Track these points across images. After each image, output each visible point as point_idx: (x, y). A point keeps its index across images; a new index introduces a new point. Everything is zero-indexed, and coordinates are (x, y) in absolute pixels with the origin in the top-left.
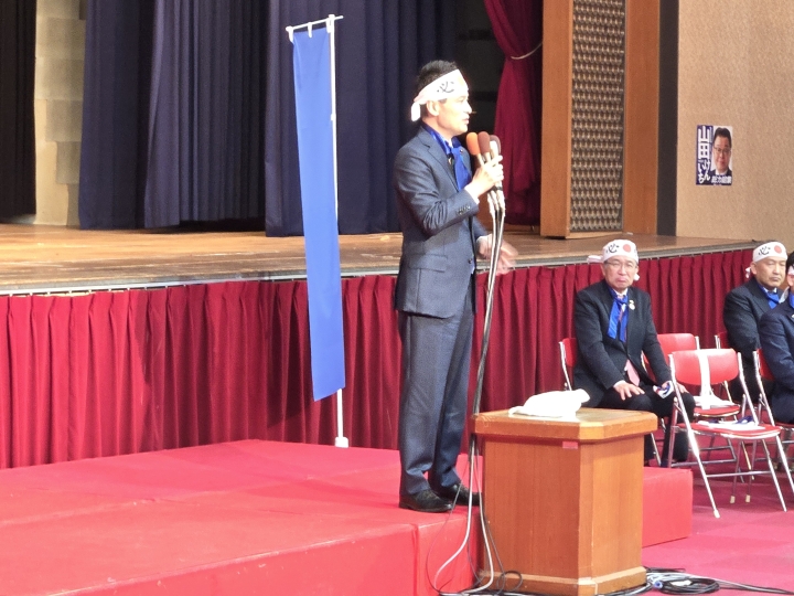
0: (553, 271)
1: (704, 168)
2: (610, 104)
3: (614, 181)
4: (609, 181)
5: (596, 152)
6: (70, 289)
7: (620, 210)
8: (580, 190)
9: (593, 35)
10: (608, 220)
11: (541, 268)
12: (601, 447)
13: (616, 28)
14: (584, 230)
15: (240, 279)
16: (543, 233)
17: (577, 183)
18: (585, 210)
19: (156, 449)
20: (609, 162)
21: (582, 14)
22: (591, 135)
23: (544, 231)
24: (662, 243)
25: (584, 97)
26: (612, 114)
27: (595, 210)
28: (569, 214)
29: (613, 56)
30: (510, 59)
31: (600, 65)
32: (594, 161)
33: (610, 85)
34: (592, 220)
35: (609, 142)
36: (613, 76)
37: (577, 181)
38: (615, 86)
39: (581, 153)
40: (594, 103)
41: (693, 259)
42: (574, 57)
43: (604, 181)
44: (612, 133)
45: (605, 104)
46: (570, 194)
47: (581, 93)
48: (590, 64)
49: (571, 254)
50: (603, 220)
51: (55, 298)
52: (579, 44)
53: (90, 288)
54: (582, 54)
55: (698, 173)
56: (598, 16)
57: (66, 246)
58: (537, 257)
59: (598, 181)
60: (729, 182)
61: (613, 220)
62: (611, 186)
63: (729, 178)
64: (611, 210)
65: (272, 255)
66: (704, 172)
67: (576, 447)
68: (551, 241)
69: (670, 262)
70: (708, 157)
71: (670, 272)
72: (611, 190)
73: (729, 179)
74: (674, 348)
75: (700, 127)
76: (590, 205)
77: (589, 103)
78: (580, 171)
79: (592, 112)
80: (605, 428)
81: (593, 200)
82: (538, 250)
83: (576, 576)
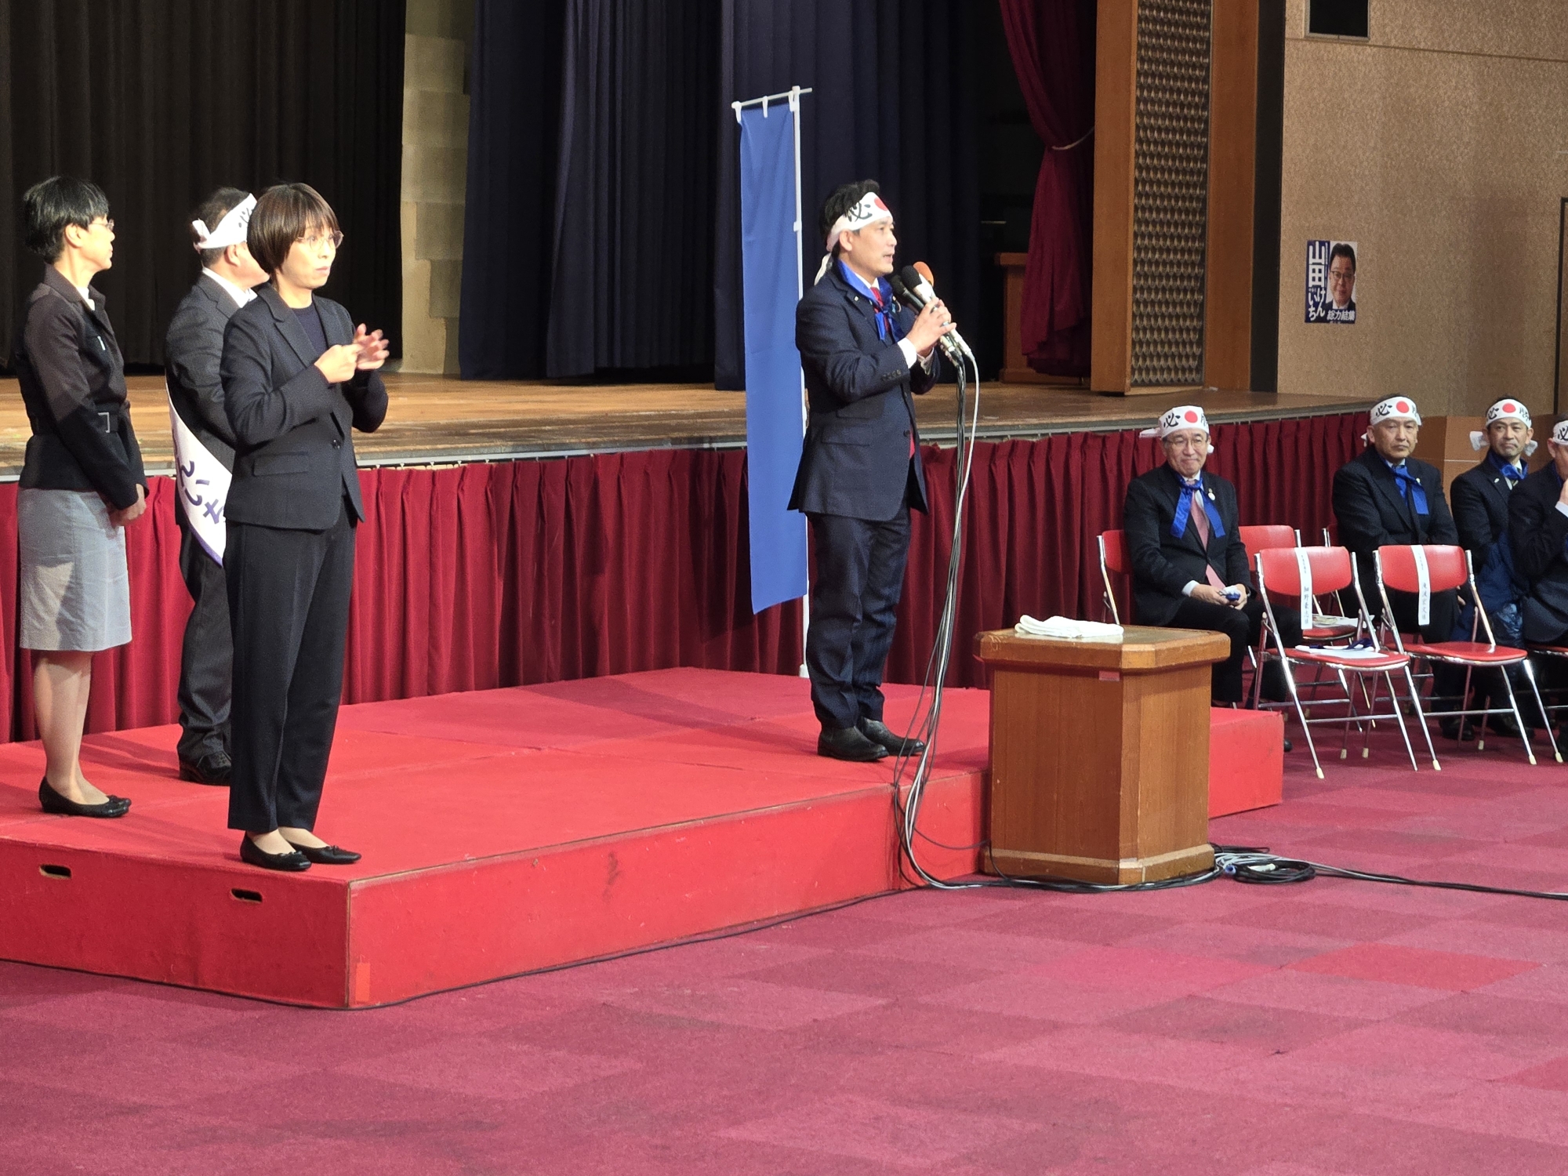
0: (1104, 439)
1: (1317, 299)
2: (1187, 212)
3: (1192, 317)
4: (1185, 317)
5: (1168, 277)
6: (431, 460)
7: (1201, 357)
8: (1145, 330)
9: (1164, 116)
10: (1184, 370)
11: (1086, 434)
12: (1153, 679)
13: (1197, 106)
14: (1150, 384)
15: (668, 447)
16: (1094, 387)
17: (1141, 319)
18: (1151, 357)
19: (550, 681)
20: (1185, 291)
21: (1150, 88)
22: (1161, 254)
23: (1095, 384)
24: (1256, 402)
25: (1151, 201)
26: (1190, 226)
27: (1166, 356)
28: (1130, 362)
29: (1192, 146)
30: (1050, 150)
31: (1174, 158)
32: (1164, 290)
33: (1188, 186)
34: (1162, 370)
35: (1186, 264)
36: (1192, 173)
37: (1141, 316)
38: (1195, 186)
39: (1146, 279)
40: (1165, 210)
41: (1298, 424)
42: (1137, 147)
43: (1178, 317)
44: (1190, 252)
45: (1180, 212)
46: (1130, 335)
47: (1147, 196)
48: (1159, 156)
49: (1128, 416)
50: (1176, 370)
51: (411, 471)
52: (1145, 129)
53: (459, 459)
54: (1149, 143)
55: (1308, 306)
56: (1172, 91)
57: (437, 402)
58: (1082, 419)
59: (1170, 317)
60: (1352, 318)
61: (1191, 370)
62: (1188, 323)
63: (1352, 313)
64: (1187, 357)
65: (720, 414)
66: (1316, 305)
67: (1118, 679)
68: (1106, 399)
69: (1267, 427)
70: (1322, 284)
71: (1266, 443)
72: (1188, 330)
73: (1351, 315)
74: (1266, 544)
75: (1311, 243)
76: (1159, 349)
77: (1158, 210)
78: (1146, 303)
79: (1162, 223)
80: (1157, 653)
81: (1163, 343)
82: (1087, 411)
83: (1117, 859)
